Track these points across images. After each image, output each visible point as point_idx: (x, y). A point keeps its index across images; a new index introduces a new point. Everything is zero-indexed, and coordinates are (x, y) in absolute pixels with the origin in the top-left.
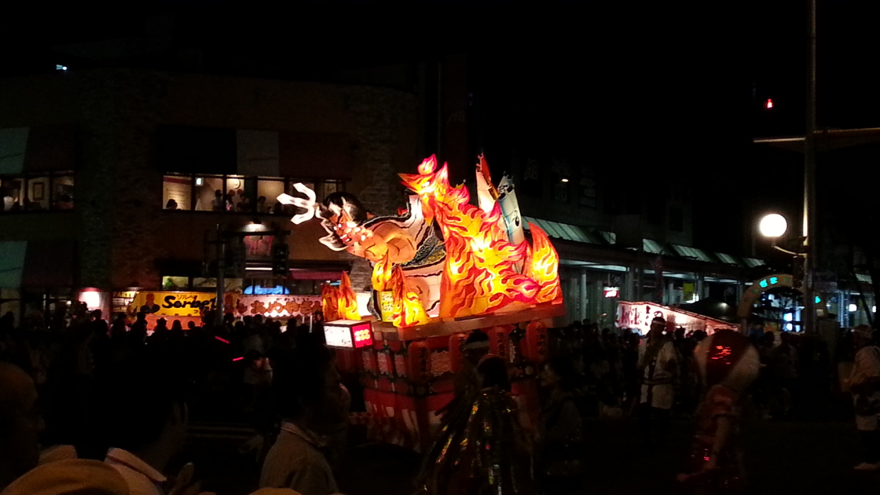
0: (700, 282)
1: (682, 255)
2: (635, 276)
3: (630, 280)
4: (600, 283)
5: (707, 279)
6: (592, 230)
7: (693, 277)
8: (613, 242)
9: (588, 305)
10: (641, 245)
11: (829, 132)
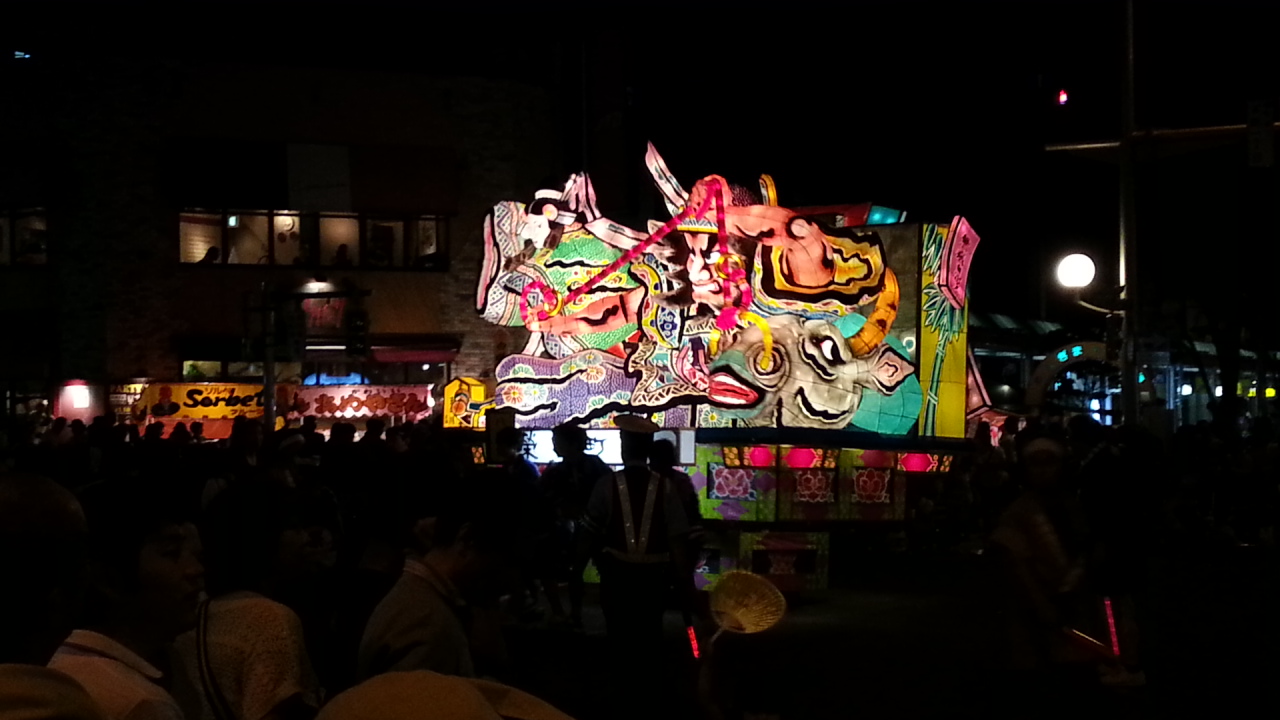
5: (978, 352)
11: (1155, 133)
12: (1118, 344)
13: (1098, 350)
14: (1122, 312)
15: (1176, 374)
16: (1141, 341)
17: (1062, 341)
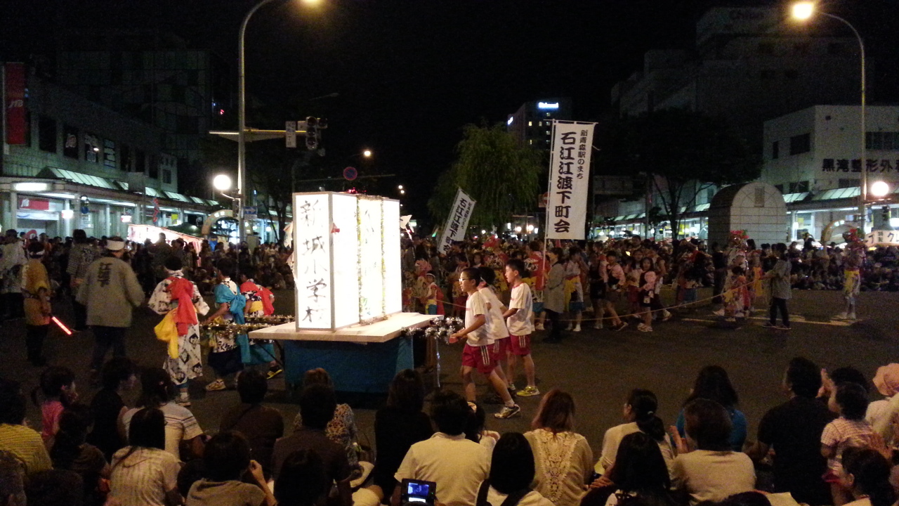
0: (181, 214)
1: (170, 197)
2: (141, 209)
3: (138, 211)
4: (119, 213)
5: (186, 212)
6: (113, 181)
7: (177, 211)
8: (126, 189)
9: (111, 227)
10: (144, 191)
11: (252, 130)
12: (237, 211)
13: (229, 213)
14: (239, 199)
15: (265, 223)
16: (247, 210)
17: (217, 209)
